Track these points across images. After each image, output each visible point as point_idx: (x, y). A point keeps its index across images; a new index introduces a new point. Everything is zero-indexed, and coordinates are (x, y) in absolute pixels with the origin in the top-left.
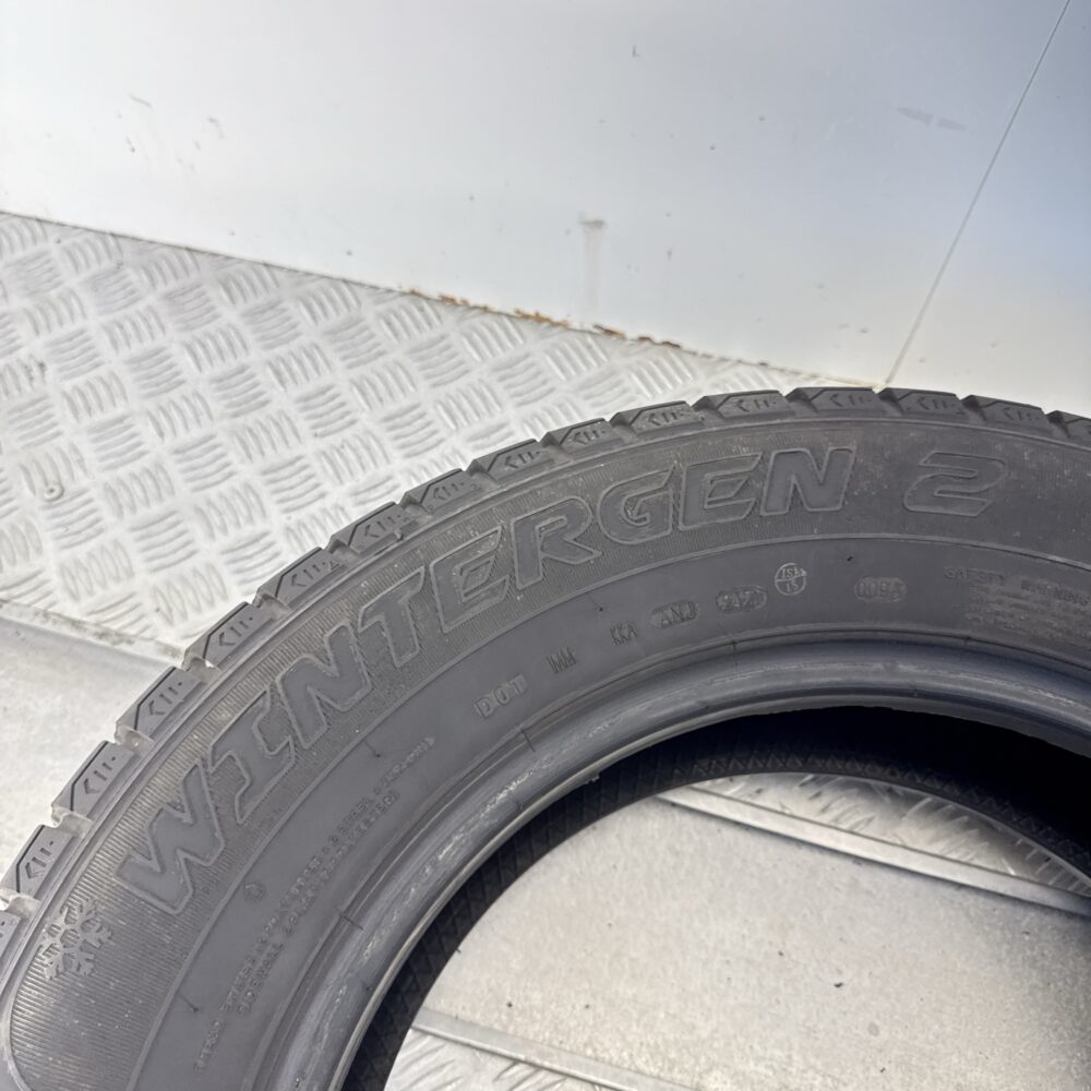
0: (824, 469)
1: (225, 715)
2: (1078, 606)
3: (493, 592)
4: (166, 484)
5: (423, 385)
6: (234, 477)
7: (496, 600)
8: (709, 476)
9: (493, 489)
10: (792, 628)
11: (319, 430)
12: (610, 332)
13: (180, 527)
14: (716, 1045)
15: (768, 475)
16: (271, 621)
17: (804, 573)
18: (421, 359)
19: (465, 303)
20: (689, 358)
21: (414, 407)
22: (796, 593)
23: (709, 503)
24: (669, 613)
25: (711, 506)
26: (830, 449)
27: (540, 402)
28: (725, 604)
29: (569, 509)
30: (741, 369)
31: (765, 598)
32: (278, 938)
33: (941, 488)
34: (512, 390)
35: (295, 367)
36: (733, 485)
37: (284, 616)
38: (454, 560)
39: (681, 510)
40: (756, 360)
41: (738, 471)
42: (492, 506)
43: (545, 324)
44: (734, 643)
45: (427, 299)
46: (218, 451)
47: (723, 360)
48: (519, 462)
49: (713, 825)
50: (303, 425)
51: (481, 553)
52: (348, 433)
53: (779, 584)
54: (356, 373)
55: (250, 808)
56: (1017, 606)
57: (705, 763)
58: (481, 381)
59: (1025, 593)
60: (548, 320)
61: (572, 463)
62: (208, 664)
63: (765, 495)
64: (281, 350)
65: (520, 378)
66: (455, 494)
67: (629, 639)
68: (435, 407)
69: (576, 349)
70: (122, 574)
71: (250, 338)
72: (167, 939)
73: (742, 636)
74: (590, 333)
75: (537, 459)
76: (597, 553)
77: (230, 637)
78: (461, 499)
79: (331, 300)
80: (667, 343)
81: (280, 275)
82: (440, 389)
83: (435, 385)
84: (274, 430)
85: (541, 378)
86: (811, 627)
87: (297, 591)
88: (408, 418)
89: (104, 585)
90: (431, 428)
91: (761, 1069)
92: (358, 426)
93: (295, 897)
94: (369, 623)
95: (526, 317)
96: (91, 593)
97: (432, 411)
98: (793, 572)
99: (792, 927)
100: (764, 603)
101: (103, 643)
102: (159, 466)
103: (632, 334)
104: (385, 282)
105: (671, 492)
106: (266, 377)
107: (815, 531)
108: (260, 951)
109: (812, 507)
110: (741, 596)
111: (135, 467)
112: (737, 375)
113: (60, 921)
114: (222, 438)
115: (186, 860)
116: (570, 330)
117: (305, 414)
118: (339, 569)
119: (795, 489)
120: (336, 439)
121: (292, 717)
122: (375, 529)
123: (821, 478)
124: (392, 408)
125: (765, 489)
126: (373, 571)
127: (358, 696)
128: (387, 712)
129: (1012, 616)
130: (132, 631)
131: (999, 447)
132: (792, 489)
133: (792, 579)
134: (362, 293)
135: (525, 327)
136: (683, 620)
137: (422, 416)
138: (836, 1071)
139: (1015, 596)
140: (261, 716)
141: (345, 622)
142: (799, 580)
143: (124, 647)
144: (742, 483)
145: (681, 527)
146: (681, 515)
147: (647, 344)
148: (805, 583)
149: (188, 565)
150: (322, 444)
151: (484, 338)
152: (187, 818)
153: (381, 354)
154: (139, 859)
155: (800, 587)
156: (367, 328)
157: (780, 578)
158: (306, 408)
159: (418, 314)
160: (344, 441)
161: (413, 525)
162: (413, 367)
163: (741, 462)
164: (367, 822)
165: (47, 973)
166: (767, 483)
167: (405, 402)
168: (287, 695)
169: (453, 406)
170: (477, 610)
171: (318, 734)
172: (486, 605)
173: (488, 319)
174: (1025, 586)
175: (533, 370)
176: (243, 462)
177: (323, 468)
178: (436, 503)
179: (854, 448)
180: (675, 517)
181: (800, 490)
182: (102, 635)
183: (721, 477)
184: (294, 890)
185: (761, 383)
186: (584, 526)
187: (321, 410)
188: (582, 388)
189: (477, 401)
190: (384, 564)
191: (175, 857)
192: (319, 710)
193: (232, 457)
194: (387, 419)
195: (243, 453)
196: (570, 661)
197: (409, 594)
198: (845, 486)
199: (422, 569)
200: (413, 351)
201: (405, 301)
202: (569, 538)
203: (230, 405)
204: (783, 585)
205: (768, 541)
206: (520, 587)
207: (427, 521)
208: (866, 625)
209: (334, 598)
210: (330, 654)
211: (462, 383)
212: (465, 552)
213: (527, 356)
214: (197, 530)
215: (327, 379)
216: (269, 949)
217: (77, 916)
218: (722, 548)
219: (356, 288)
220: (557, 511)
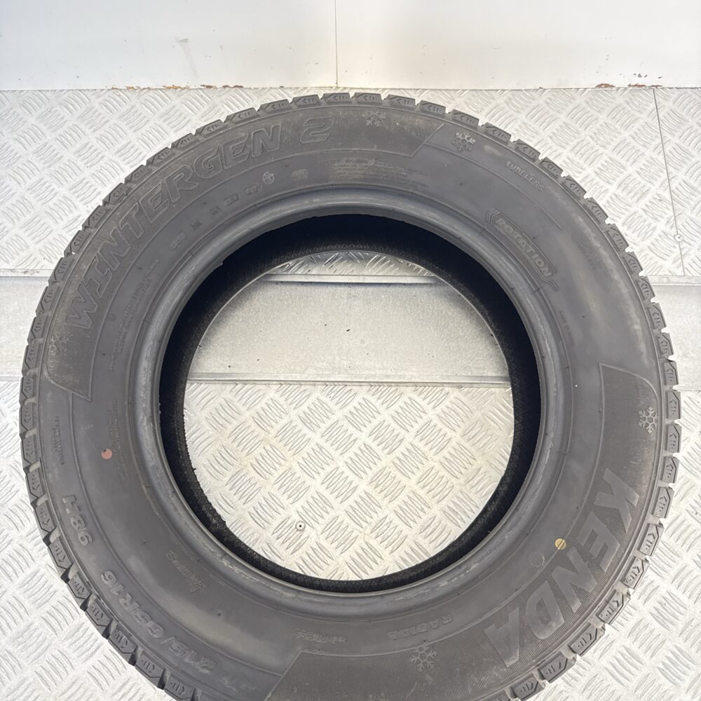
0: (271, 135)
1: (85, 267)
2: (365, 164)
3: (164, 206)
4: (29, 205)
5: (130, 132)
6: (58, 194)
7: (166, 209)
8: (231, 147)
9: (155, 169)
11: (89, 165)
12: (209, 87)
13: (42, 222)
14: (307, 360)
15: (252, 141)
16: (90, 234)
17: (272, 175)
18: (125, 120)
19: (139, 88)
20: (248, 91)
21: (129, 143)
22: (272, 182)
24: (229, 199)
25: (234, 158)
26: (272, 127)
27: (185, 128)
28: (248, 192)
29: (184, 170)
30: (272, 91)
31: (261, 187)
32: (124, 330)
33: (312, 133)
34: (171, 125)
35: (69, 138)
36: (240, 148)
37: (94, 231)
38: (147, 197)
39: (224, 161)
40: (278, 86)
41: (241, 142)
42: (156, 175)
43: (179, 90)
44: (255, 205)
45: (120, 90)
46: (47, 184)
47: (264, 89)
48: (163, 157)
49: (294, 287)
50: (81, 164)
51: (156, 193)
52: (102, 163)
54: (97, 134)
55: (102, 293)
56: (346, 169)
57: (276, 260)
58: (155, 124)
59: (347, 164)
60: (179, 87)
61: (182, 153)
62: (73, 253)
63: (252, 149)
64: (61, 131)
65: (173, 119)
66: (142, 174)
67: (218, 212)
68: (138, 141)
69: (196, 99)
70: (24, 248)
71: (44, 129)
72: (89, 337)
73: (257, 202)
74: (200, 89)
75: (169, 154)
76: (197, 184)
77: (78, 243)
78: (145, 176)
79: (77, 102)
80: (236, 86)
81: (48, 94)
82: (138, 132)
83: (135, 131)
84: (68, 169)
85: (182, 116)
86: (281, 193)
87: (96, 222)
88: (127, 149)
89: (18, 254)
90: (138, 151)
91: (324, 364)
92: (105, 158)
93: (126, 317)
94: (124, 226)
95: (169, 88)
96: (13, 258)
97: (137, 143)
98: (269, 175)
99: (328, 315)
100: (261, 189)
101: (27, 275)
102: (23, 198)
103: (219, 85)
104: (99, 87)
105: (219, 156)
106: (57, 145)
107: (273, 158)
108: (120, 335)
109: (269, 150)
110: (253, 188)
111: (13, 201)
112: (271, 95)
113: (53, 340)
114: (47, 178)
115: (87, 313)
116: (191, 89)
117: (80, 159)
118: (108, 211)
119: (262, 145)
120: (97, 167)
121: (107, 262)
122: (117, 194)
123: (270, 139)
124: (119, 146)
125: (252, 147)
126: (120, 208)
127: (127, 251)
128: (139, 255)
129: (344, 173)
130: (37, 268)
131: (331, 113)
133: (269, 178)
134: (89, 94)
135: (170, 93)
136: (235, 201)
137: (133, 147)
138: (351, 359)
139: (345, 166)
140: (96, 264)
141: (115, 228)
142: (271, 178)
143: (36, 275)
144: (243, 147)
145: (225, 168)
146: (224, 163)
147: (227, 89)
148: (274, 178)
149: (50, 237)
150: (92, 171)
151: (152, 103)
152: (83, 300)
153: (106, 122)
154: (71, 316)
155: (272, 180)
156: (96, 111)
157: (264, 178)
158: (80, 156)
159: (118, 98)
160: (101, 167)
161: (130, 189)
162: (123, 124)
163: (242, 139)
164: (143, 290)
165: (54, 355)
166: (252, 144)
167: (124, 142)
168: (103, 255)
169: (146, 139)
170: (161, 213)
171: (118, 266)
172: (163, 210)
173: (151, 93)
174: (347, 161)
175: (178, 113)
176: (59, 187)
177: (96, 181)
178: (136, 179)
179: (280, 125)
180: (222, 165)
181: (264, 145)
182: (25, 272)
183: (236, 146)
184: (126, 315)
185: (283, 96)
186: (191, 175)
187: (87, 155)
188: (202, 117)
189: (156, 133)
190: (123, 205)
191: (83, 312)
192: (116, 258)
193: (54, 186)
194: (118, 152)
195: (59, 183)
196: (199, 224)
197: (135, 213)
198: (279, 140)
199: (137, 203)
200: (121, 117)
201: (110, 93)
202: (186, 181)
203: (46, 163)
205: (257, 166)
206: (173, 202)
207: (135, 186)
208: (298, 188)
209: (109, 220)
210: (113, 239)
211: (147, 127)
212: (151, 194)
213: (174, 107)
214: (50, 222)
215: (85, 140)
216: (123, 334)
217: (57, 337)
219: (86, 93)
220: (180, 171)
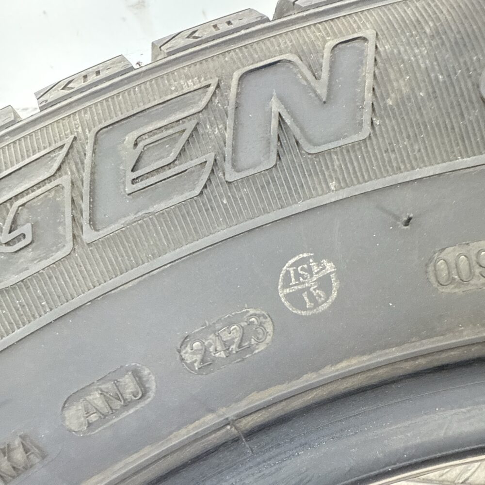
0: (325, 75)
10: (330, 371)
15: (231, 109)
17: (329, 267)
22: (325, 306)
23: (134, 181)
25: (140, 185)
26: (331, 43)
28: (198, 357)
31: (269, 328)
36: (172, 139)
53: (287, 296)
63: (229, 142)
98: (310, 270)
100: (269, 338)
107: (333, 185)
109: (315, 145)
110: (226, 337)
119: (281, 120)
123: (322, 91)
125: (228, 135)
132: (274, 123)
133: (311, 283)
136: (127, 405)
142: (324, 283)
144: (186, 135)
146: (86, 215)
148: (335, 285)
155: (328, 294)
157: (285, 286)
166: (230, 122)
179: (369, 33)
180: (76, 220)
181: (288, 121)
183: (151, 133)
198: (368, 96)
204: (296, 299)
218: (170, 256)
